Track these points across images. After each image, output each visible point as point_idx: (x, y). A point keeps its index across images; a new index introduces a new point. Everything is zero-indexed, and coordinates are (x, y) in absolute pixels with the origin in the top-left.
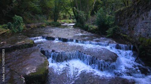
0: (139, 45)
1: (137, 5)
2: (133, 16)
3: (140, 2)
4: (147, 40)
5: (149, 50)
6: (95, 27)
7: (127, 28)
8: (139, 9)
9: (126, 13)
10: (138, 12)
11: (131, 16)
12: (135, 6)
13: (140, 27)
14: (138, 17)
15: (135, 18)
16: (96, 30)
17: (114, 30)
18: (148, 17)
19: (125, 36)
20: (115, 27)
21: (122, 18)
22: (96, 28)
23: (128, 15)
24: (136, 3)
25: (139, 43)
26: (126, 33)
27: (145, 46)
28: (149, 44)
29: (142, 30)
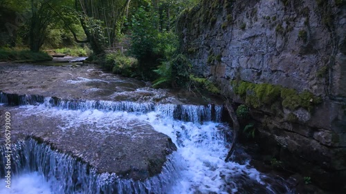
0: (236, 105)
2: (218, 22)
4: (258, 89)
5: (263, 121)
7: (206, 59)
9: (202, 18)
10: (229, 10)
11: (214, 22)
13: (235, 51)
14: (231, 22)
15: (224, 28)
17: (173, 67)
18: (256, 20)
19: (200, 80)
20: (176, 58)
21: (194, 32)
22: (133, 65)
23: (206, 22)
25: (237, 98)
26: (205, 74)
27: (252, 107)
28: (265, 99)
29: (243, 59)
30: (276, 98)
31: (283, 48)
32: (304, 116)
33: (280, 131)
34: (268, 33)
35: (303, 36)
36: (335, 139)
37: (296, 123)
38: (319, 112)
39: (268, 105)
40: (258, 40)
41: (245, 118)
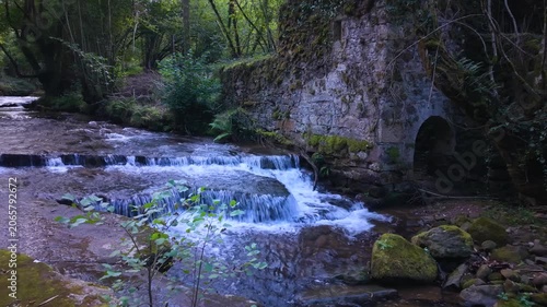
0: (310, 154)
1: (294, 59)
2: (285, 83)
3: (302, 52)
4: (329, 141)
5: (334, 163)
6: (157, 111)
7: (269, 114)
8: (299, 70)
9: (264, 76)
10: (298, 75)
11: (280, 83)
12: (288, 59)
13: (305, 110)
14: (300, 86)
15: (292, 90)
16: (165, 121)
17: (233, 121)
18: (324, 89)
19: (270, 134)
20: (235, 112)
21: (253, 87)
23: (270, 81)
24: (290, 52)
25: (310, 148)
26: (269, 128)
27: (324, 154)
28: (335, 147)
29: (313, 118)
30: (344, 146)
31: (347, 113)
32: (363, 155)
33: (346, 169)
34: (335, 101)
35: (360, 107)
36: (381, 167)
37: (359, 161)
38: (371, 153)
39: (338, 151)
40: (327, 104)
41: (320, 163)
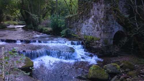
0: (85, 41)
1: (81, 15)
2: (79, 21)
3: (83, 13)
4: (89, 37)
5: (90, 44)
6: (49, 29)
7: (76, 30)
8: (82, 17)
9: (74, 19)
10: (82, 19)
11: (78, 21)
12: (80, 15)
13: (84, 29)
14: (83, 22)
15: (81, 23)
16: (51, 31)
17: (66, 32)
18: (88, 23)
20: (67, 29)
21: (72, 22)
23: (76, 21)
24: (80, 13)
25: (85, 39)
26: (75, 34)
27: (88, 41)
28: (91, 39)
29: (86, 31)
30: (93, 39)
31: (94, 30)
33: (94, 45)
34: (91, 26)
35: (97, 28)
36: (102, 45)
37: (96, 43)
38: (100, 41)
39: (91, 40)
40: (89, 27)
41: (87, 44)
